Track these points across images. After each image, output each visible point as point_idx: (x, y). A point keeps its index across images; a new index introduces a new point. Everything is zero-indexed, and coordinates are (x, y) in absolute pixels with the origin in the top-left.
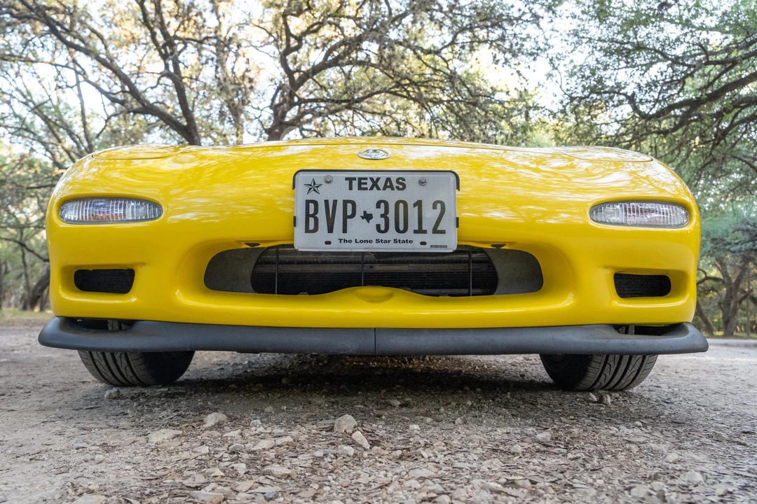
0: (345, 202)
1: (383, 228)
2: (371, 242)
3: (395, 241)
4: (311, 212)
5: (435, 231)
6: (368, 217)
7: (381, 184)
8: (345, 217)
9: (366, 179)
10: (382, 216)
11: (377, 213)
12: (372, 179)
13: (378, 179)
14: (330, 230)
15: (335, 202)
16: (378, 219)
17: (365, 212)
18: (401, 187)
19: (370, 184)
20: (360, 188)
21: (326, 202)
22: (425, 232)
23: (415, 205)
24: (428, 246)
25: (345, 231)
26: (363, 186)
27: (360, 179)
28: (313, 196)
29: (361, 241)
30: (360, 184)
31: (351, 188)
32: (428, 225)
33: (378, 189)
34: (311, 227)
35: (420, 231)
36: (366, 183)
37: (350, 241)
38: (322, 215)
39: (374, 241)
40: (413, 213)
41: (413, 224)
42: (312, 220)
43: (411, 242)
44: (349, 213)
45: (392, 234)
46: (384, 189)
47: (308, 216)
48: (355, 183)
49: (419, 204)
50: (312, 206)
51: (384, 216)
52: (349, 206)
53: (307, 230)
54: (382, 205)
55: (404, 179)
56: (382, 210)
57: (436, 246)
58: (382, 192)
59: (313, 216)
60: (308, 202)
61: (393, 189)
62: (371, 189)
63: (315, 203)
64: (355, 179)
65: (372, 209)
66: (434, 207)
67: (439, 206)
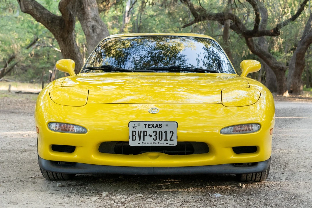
0: (144, 131)
1: (155, 139)
2: (151, 143)
3: (159, 143)
4: (134, 134)
5: (170, 140)
6: (151, 136)
7: (155, 126)
8: (144, 136)
9: (150, 124)
10: (155, 135)
11: (153, 135)
12: (152, 124)
13: (154, 124)
14: (140, 140)
15: (141, 131)
16: (154, 137)
17: (150, 134)
18: (160, 127)
19: (151, 126)
20: (148, 127)
21: (138, 131)
22: (167, 140)
23: (165, 132)
24: (168, 144)
25: (144, 140)
26: (149, 126)
27: (148, 124)
28: (134, 129)
29: (149, 143)
30: (148, 126)
31: (146, 127)
32: (168, 138)
33: (154, 127)
34: (134, 139)
35: (166, 140)
36: (150, 126)
37: (145, 143)
38: (137, 135)
39: (153, 143)
40: (164, 134)
41: (164, 138)
42: (134, 137)
43: (163, 143)
44: (145, 135)
45: (158, 141)
46: (156, 127)
47: (133, 135)
48: (147, 126)
49: (166, 132)
50: (134, 132)
51: (156, 135)
52: (145, 132)
53: (133, 140)
54: (155, 132)
55: (161, 124)
56: (155, 134)
57: (171, 144)
58: (155, 128)
59: (135, 135)
60: (133, 131)
61: (158, 127)
62: (152, 127)
63: (135, 132)
64: (147, 124)
65: (152, 134)
66: (170, 133)
67: (172, 132)
